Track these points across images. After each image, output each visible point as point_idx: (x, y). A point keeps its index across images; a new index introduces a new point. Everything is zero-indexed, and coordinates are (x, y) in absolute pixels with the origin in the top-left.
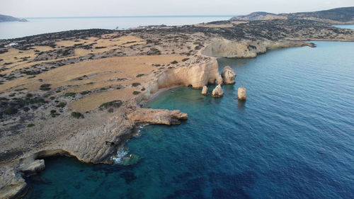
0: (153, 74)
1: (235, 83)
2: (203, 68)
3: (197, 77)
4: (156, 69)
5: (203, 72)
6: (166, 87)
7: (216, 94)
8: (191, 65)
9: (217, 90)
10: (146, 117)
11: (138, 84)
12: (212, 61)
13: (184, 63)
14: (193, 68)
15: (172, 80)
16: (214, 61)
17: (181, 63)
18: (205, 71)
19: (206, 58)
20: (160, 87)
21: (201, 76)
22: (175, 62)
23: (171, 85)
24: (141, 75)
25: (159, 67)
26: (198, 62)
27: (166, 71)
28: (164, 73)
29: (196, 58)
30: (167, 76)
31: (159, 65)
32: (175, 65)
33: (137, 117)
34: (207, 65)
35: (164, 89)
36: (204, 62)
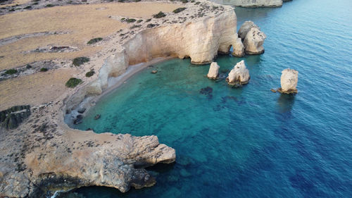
0: (118, 38)
1: (263, 52)
2: (211, 27)
3: (199, 42)
4: (126, 28)
5: (210, 34)
6: (144, 61)
7: (237, 80)
8: (189, 20)
9: (239, 70)
10: (70, 160)
11: (85, 60)
12: (226, 14)
13: (176, 17)
14: (192, 26)
15: (156, 47)
16: (229, 13)
17: (171, 17)
18: (214, 32)
19: (215, 8)
20: (131, 62)
21: (206, 42)
22: (161, 15)
23: (153, 56)
24: (95, 40)
25: (131, 24)
26: (200, 15)
27: (143, 33)
28: (139, 37)
29: (199, 7)
30: (145, 41)
31: (133, 21)
32: (160, 21)
33: (46, 165)
34: (217, 21)
35: (140, 66)
36: (213, 14)
